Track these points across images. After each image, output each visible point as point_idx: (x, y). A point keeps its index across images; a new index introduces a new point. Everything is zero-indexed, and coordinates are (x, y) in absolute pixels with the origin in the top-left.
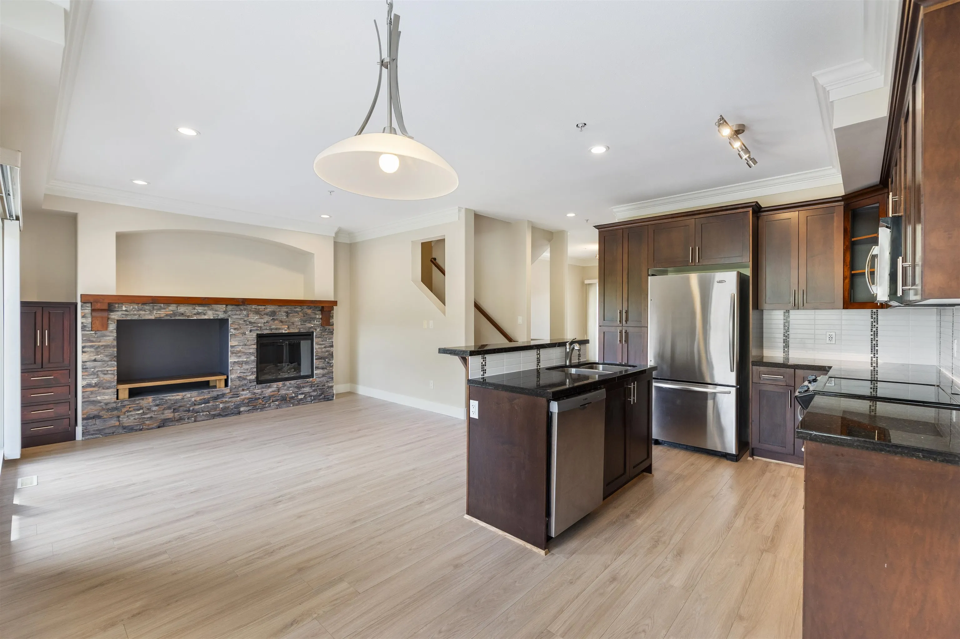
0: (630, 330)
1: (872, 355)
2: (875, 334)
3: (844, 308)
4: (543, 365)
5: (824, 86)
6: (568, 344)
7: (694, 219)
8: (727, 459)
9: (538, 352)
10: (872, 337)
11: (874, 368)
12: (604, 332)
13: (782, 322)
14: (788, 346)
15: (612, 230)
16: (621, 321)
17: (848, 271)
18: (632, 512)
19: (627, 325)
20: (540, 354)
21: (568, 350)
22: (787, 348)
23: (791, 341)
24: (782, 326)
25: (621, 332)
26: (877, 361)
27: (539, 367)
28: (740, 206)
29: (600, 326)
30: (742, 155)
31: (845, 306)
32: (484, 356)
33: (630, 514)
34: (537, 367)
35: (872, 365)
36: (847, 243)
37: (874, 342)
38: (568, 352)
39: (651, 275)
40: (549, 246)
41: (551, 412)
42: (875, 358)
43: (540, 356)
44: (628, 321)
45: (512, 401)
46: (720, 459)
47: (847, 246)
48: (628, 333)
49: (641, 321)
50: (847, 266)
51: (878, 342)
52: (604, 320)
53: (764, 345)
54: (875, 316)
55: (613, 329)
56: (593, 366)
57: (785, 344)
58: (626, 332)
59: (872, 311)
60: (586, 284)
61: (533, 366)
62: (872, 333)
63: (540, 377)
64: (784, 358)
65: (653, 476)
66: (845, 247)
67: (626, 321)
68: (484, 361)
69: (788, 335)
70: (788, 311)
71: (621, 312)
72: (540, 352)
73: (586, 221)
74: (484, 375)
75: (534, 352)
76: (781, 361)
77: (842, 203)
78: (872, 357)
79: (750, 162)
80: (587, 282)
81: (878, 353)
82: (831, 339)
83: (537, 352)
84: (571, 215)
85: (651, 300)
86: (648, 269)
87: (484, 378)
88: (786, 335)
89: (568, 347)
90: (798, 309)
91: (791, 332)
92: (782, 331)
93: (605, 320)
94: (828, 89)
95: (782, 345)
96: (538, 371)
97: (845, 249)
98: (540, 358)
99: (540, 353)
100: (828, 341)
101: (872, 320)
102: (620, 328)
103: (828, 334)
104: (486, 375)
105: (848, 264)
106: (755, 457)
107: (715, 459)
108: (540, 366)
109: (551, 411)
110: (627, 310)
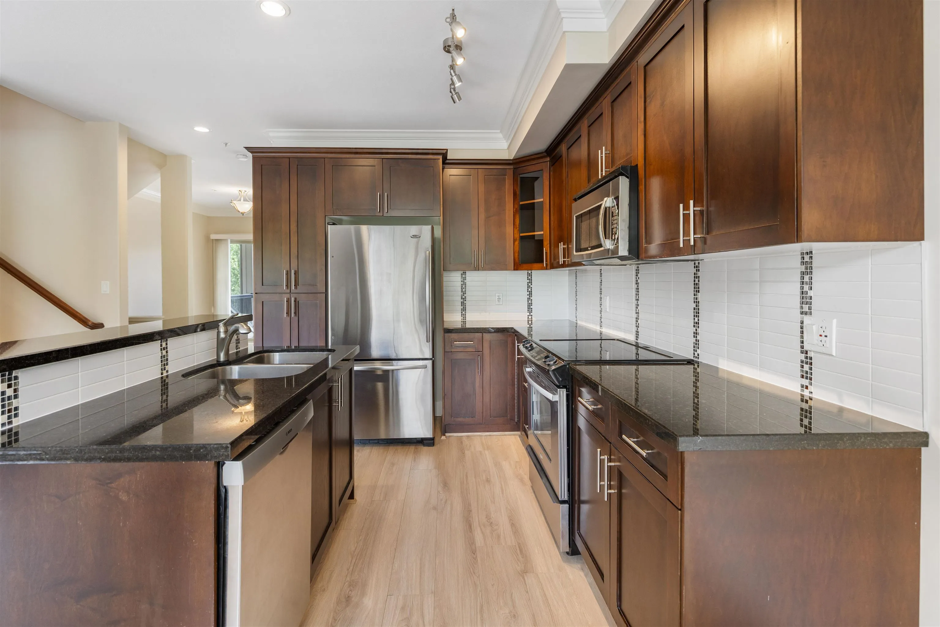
0: (302, 299)
1: (528, 314)
2: (530, 294)
3: (514, 270)
4: (173, 368)
5: (560, 10)
6: (221, 324)
7: (382, 159)
8: (424, 445)
9: (164, 345)
10: (528, 297)
11: (530, 326)
12: (263, 302)
13: (459, 284)
14: (465, 309)
15: (274, 158)
16: (288, 285)
17: (517, 233)
18: (352, 585)
19: (297, 291)
20: (167, 348)
21: (222, 335)
22: (465, 312)
23: (468, 303)
24: (460, 290)
25: (289, 301)
26: (532, 319)
27: (165, 374)
28: (431, 151)
29: (256, 293)
30: (455, 81)
31: (515, 267)
32: (10, 374)
33: (350, 592)
34: (162, 374)
35: (528, 322)
36: (517, 206)
37: (530, 302)
38: (224, 339)
39: (331, 224)
40: (159, 175)
41: (225, 487)
42: (531, 316)
43: (167, 352)
44: (298, 285)
45: (111, 483)
46: (417, 447)
47: (516, 209)
48: (298, 301)
49: (316, 285)
50: (517, 228)
51: (532, 301)
52: (262, 285)
53: (444, 309)
54: (530, 277)
55: (276, 297)
56: (264, 356)
57: (462, 307)
58: (295, 301)
59: (528, 272)
60: (212, 239)
61: (154, 374)
62: (528, 293)
63: (167, 392)
64: (462, 321)
65: (356, 500)
66: (515, 210)
67: (295, 285)
68: (9, 386)
69: (465, 297)
70: (465, 273)
71: (288, 274)
72: (166, 344)
73: (225, 145)
74: (10, 423)
75: (154, 347)
76: (459, 326)
77: (512, 167)
78: (528, 316)
79: (455, 95)
80: (213, 237)
81: (532, 311)
82: (499, 300)
83: (161, 346)
84: (202, 129)
85: (333, 257)
86: (325, 216)
87: (10, 430)
88: (464, 297)
89: (222, 329)
90: (479, 270)
91: (468, 294)
92: (460, 294)
93: (264, 285)
94: (563, 15)
95: (460, 307)
96: (164, 383)
97: (515, 212)
98: (167, 355)
99: (168, 346)
100: (497, 303)
101: (528, 281)
102: (288, 296)
103: (497, 295)
104: (16, 422)
105: (518, 226)
106: (446, 434)
107: (412, 448)
108: (167, 371)
109: (225, 484)
110: (297, 270)
